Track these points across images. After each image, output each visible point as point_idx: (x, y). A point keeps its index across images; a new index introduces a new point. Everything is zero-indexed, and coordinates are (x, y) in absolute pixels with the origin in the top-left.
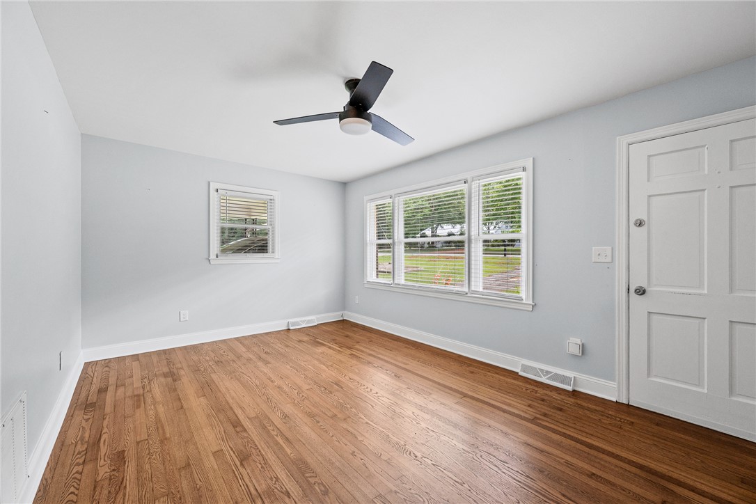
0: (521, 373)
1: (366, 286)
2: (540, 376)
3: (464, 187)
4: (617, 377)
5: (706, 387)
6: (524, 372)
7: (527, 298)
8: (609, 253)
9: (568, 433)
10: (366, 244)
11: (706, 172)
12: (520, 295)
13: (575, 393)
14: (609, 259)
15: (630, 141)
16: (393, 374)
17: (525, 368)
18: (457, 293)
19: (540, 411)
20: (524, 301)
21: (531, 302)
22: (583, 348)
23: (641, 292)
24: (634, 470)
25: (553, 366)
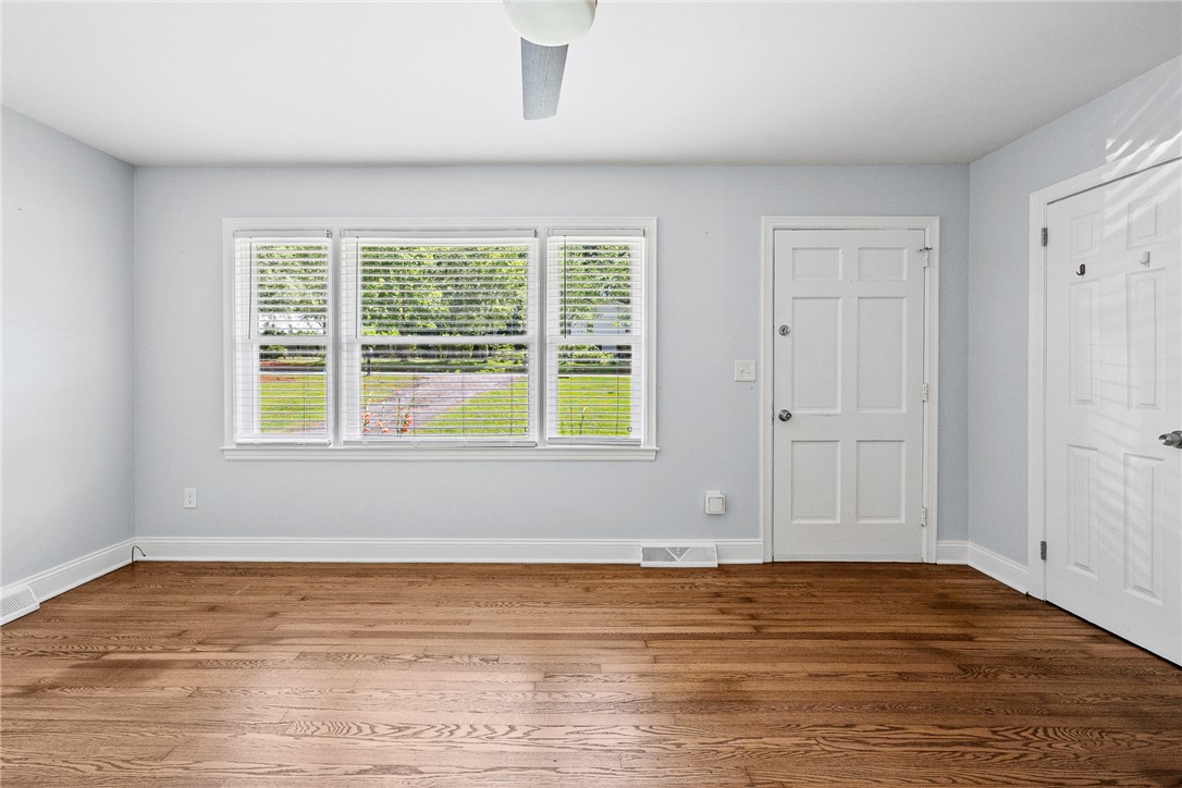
0: (645, 564)
1: (228, 456)
2: (673, 559)
3: (530, 244)
4: (762, 532)
5: (838, 516)
6: (649, 560)
7: (648, 441)
8: (753, 368)
9: (799, 630)
10: (233, 345)
11: (841, 278)
12: (633, 436)
13: (723, 570)
14: (752, 378)
15: (777, 225)
16: (476, 660)
17: (648, 553)
18: (517, 447)
19: (741, 614)
20: (642, 447)
21: (654, 447)
22: (726, 503)
23: (786, 417)
24: (896, 644)
25: (684, 538)
